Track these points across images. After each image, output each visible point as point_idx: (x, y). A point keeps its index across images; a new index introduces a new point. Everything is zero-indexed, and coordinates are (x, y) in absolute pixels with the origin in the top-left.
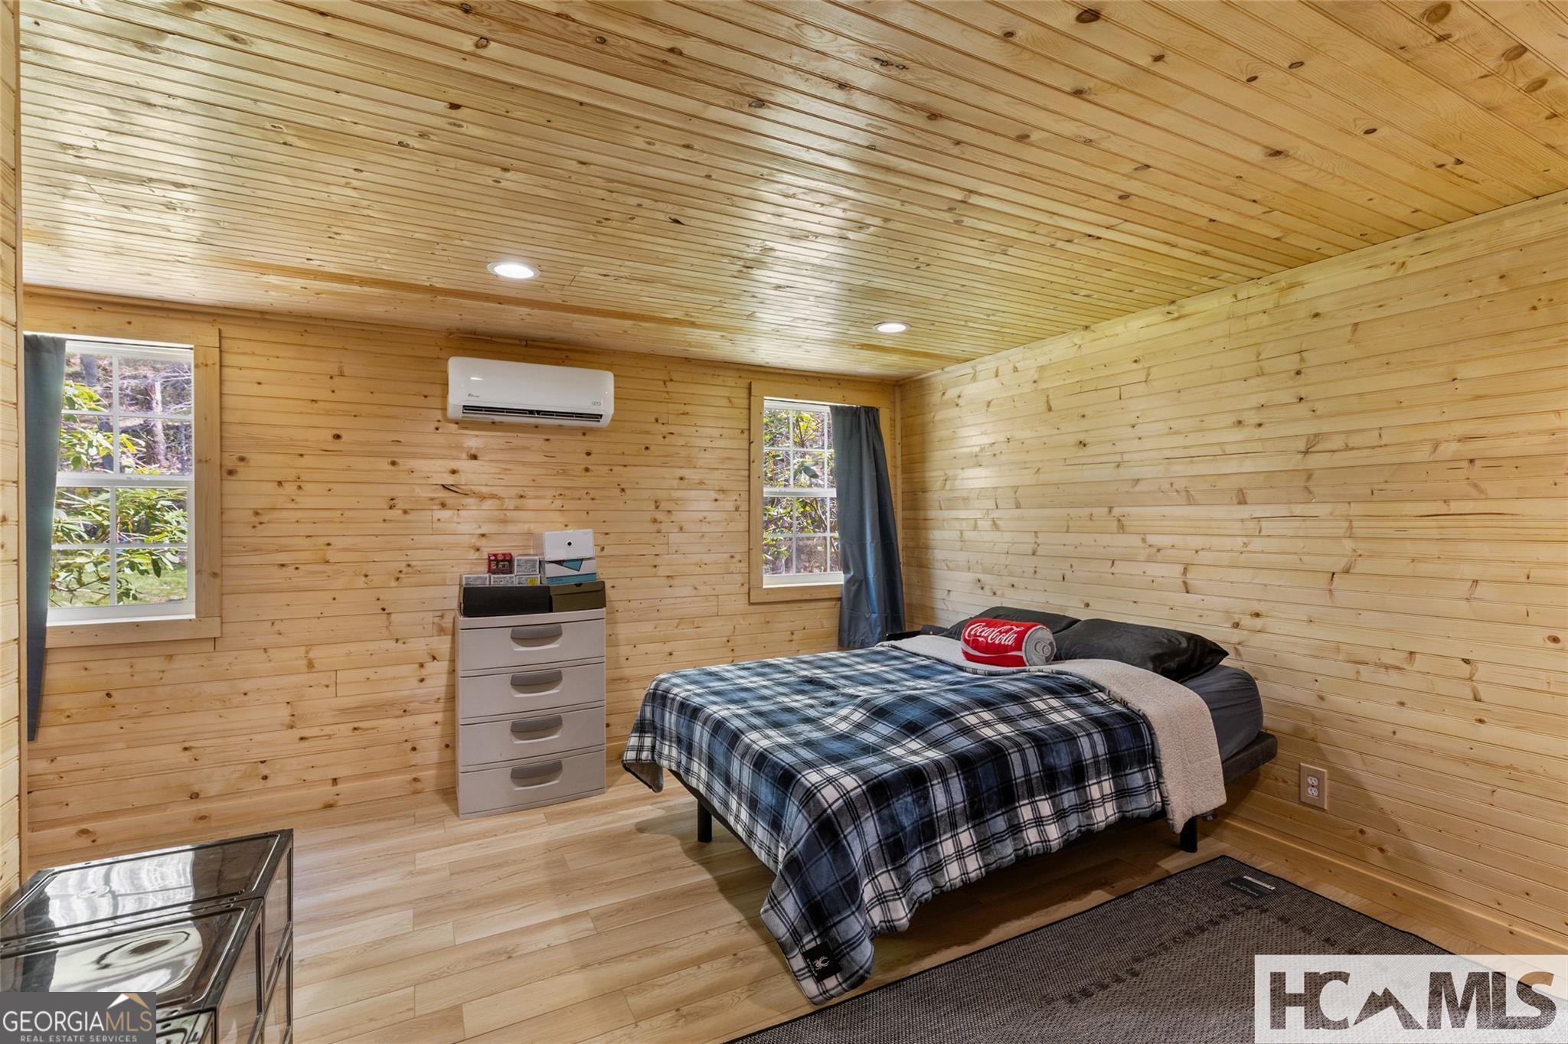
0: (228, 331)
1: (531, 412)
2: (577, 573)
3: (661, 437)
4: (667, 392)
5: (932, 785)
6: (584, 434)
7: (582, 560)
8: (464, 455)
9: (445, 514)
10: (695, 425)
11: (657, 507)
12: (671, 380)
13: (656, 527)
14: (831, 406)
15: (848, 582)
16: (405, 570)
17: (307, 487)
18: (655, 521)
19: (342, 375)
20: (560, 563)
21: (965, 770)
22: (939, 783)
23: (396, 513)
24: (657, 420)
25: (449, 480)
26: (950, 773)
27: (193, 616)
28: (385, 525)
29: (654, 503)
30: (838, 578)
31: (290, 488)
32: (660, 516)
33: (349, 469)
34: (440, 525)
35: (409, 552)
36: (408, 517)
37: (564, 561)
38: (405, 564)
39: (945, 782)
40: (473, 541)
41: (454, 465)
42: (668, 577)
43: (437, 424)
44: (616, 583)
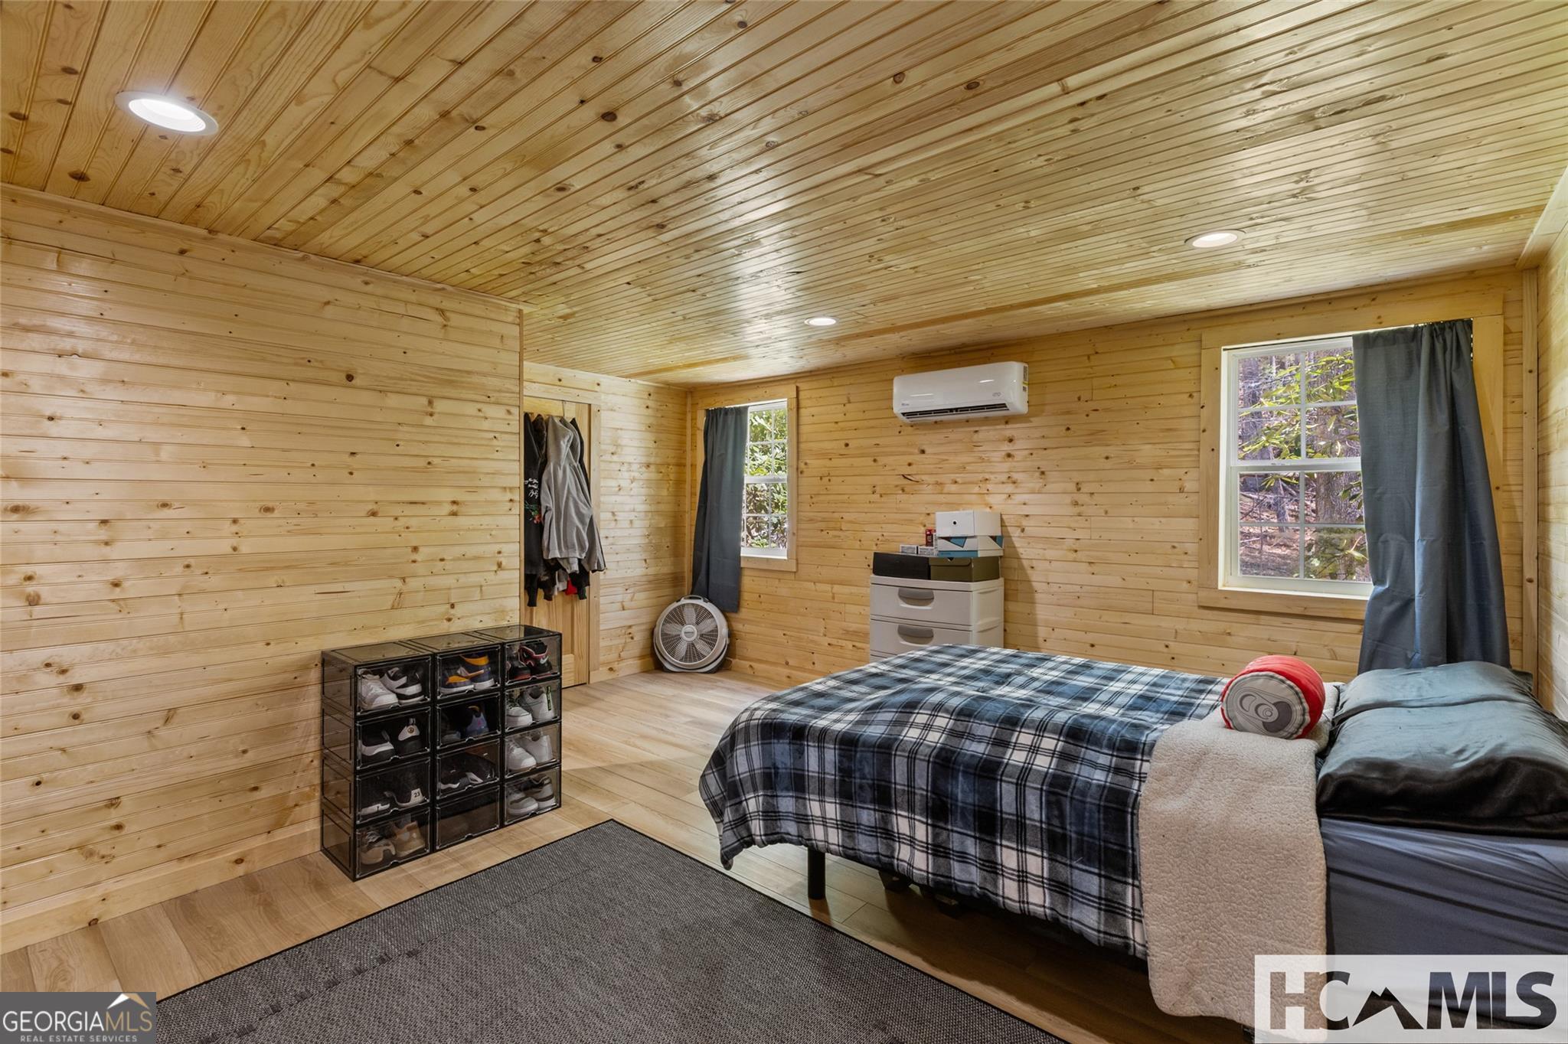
0: (802, 386)
1: (951, 410)
2: (961, 549)
3: (1084, 416)
4: (1091, 367)
5: (808, 745)
6: (1007, 423)
7: (966, 538)
8: (916, 451)
9: (904, 497)
10: (1126, 397)
11: (1079, 489)
12: (1097, 353)
13: (1077, 510)
14: (1355, 338)
15: (1376, 598)
16: (880, 538)
17: (833, 479)
18: (1076, 504)
19: (849, 402)
20: (948, 539)
21: (843, 747)
22: (814, 746)
23: (876, 496)
24: (1079, 399)
25: (907, 470)
26: (828, 743)
27: (786, 558)
28: (869, 505)
29: (1075, 485)
30: (1363, 590)
31: (825, 480)
32: (1083, 498)
33: (852, 466)
34: (901, 505)
35: (884, 526)
36: (883, 499)
37: (951, 538)
38: (880, 534)
39: (821, 749)
40: (921, 518)
41: (910, 459)
42: (1090, 563)
43: (899, 429)
44: (1034, 563)
